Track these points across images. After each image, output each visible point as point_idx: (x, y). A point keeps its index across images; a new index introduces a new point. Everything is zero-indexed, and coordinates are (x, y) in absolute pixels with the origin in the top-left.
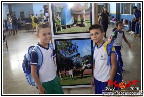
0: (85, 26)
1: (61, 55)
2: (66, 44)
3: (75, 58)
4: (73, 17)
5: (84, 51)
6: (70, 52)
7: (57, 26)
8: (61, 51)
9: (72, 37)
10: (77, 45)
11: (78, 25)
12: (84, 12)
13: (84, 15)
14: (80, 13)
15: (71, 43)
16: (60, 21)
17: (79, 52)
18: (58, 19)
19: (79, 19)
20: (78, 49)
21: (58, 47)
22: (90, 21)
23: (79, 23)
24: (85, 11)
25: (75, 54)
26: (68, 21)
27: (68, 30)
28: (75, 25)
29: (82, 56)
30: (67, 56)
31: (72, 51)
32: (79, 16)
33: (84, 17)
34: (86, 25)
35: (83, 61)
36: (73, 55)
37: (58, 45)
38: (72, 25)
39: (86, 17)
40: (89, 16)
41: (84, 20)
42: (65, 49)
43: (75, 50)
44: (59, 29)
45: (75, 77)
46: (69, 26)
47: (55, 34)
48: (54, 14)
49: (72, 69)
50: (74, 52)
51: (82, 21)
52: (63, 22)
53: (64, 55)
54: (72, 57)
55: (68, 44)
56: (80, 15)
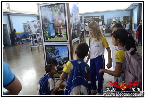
1: (49, 56)
2: (52, 49)
3: (58, 59)
4: (55, 31)
5: (63, 54)
6: (54, 54)
7: (46, 36)
8: (49, 53)
9: (55, 44)
10: (58, 50)
11: (58, 36)
12: (62, 27)
13: (62, 29)
14: (59, 28)
15: (54, 48)
16: (47, 33)
17: (60, 55)
18: (46, 32)
19: (59, 32)
20: (59, 52)
21: (47, 50)
22: (66, 33)
23: (59, 35)
24: (63, 26)
25: (57, 56)
26: (52, 33)
27: (52, 39)
28: (56, 36)
29: (62, 57)
30: (53, 57)
31: (56, 54)
32: (58, 30)
33: (62, 30)
34: (63, 36)
35: (63, 61)
36: (56, 56)
37: (47, 49)
38: (55, 36)
39: (63, 31)
40: (65, 30)
41: (62, 33)
42: (52, 52)
43: (57, 53)
44: (47, 39)
45: (58, 72)
46: (52, 37)
47: (45, 42)
48: (44, 28)
49: (57, 66)
50: (57, 54)
51: (61, 33)
52: (49, 34)
53: (51, 56)
54: (56, 58)
55: (53, 49)
56: (59, 29)
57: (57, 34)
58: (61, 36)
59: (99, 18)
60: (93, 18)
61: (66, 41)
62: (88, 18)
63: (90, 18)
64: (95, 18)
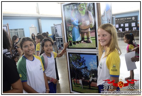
0: (91, 43)
1: (73, 65)
2: (76, 57)
3: (83, 70)
4: (81, 35)
5: (91, 65)
6: (80, 64)
7: (69, 41)
8: (73, 63)
9: (81, 51)
10: (85, 59)
11: (85, 41)
12: (89, 30)
13: (89, 33)
14: (86, 31)
15: (80, 57)
16: (71, 38)
17: (86, 65)
18: (70, 36)
19: (85, 37)
20: (86, 63)
21: (70, 58)
22: (95, 38)
23: (86, 40)
24: (91, 29)
25: (83, 66)
26: (77, 38)
27: (77, 45)
28: (82, 42)
29: (89, 69)
30: (77, 67)
31: (81, 64)
32: (85, 34)
33: (90, 34)
34: (91, 41)
35: (90, 74)
36: (82, 67)
37: (71, 57)
38: (80, 42)
39: (91, 35)
40: (94, 33)
41: (90, 37)
42: (76, 62)
43: (83, 64)
44: (71, 45)
45: (84, 86)
46: (78, 42)
47: (68, 48)
48: (67, 32)
49: (82, 79)
50: (83, 65)
51: (88, 38)
52: (74, 38)
53: (75, 65)
54: (81, 69)
55: (78, 57)
56: (86, 32)
57: (83, 39)
58: (88, 42)
59: (132, 18)
60: (124, 20)
61: (95, 48)
62: (119, 19)
63: (121, 19)
64: (127, 19)
